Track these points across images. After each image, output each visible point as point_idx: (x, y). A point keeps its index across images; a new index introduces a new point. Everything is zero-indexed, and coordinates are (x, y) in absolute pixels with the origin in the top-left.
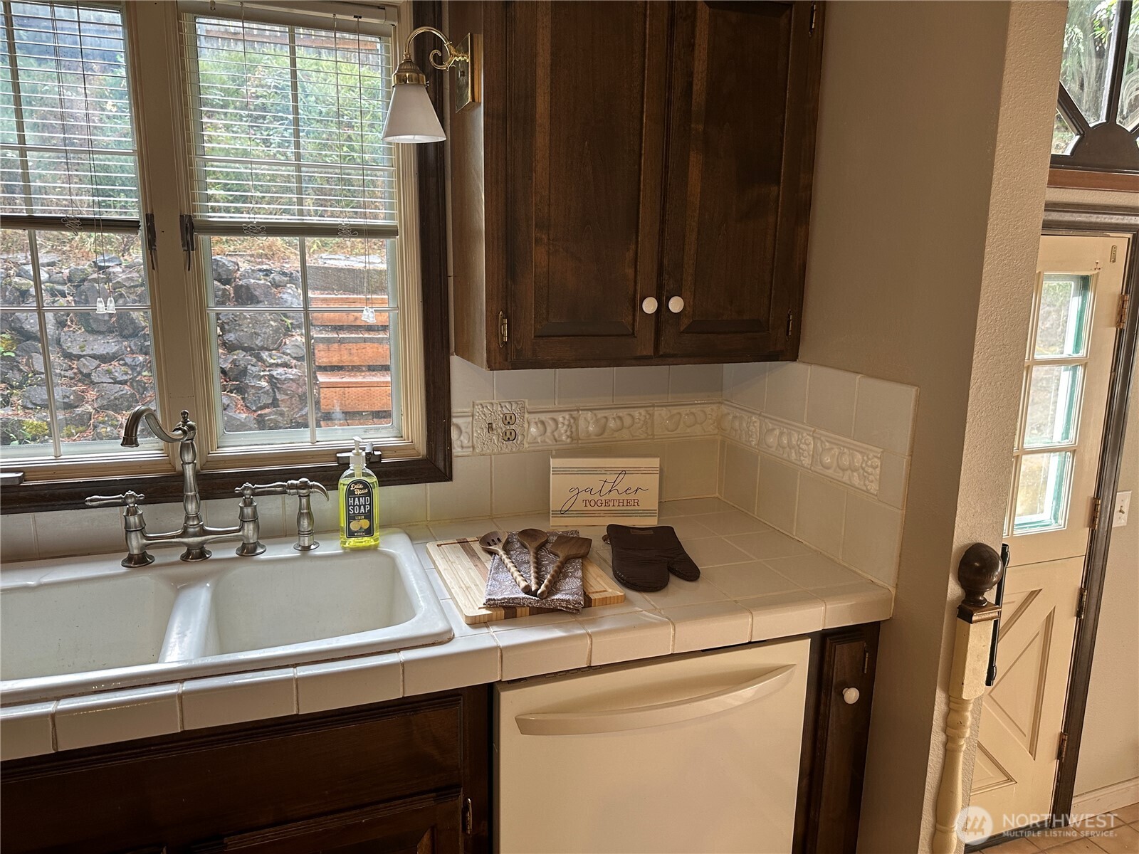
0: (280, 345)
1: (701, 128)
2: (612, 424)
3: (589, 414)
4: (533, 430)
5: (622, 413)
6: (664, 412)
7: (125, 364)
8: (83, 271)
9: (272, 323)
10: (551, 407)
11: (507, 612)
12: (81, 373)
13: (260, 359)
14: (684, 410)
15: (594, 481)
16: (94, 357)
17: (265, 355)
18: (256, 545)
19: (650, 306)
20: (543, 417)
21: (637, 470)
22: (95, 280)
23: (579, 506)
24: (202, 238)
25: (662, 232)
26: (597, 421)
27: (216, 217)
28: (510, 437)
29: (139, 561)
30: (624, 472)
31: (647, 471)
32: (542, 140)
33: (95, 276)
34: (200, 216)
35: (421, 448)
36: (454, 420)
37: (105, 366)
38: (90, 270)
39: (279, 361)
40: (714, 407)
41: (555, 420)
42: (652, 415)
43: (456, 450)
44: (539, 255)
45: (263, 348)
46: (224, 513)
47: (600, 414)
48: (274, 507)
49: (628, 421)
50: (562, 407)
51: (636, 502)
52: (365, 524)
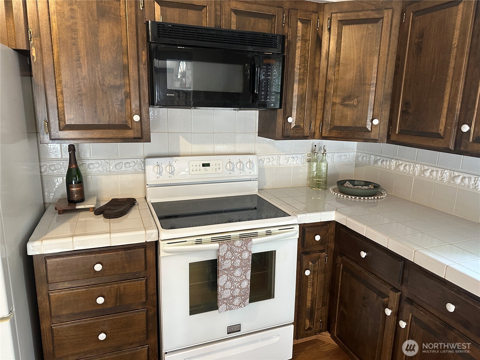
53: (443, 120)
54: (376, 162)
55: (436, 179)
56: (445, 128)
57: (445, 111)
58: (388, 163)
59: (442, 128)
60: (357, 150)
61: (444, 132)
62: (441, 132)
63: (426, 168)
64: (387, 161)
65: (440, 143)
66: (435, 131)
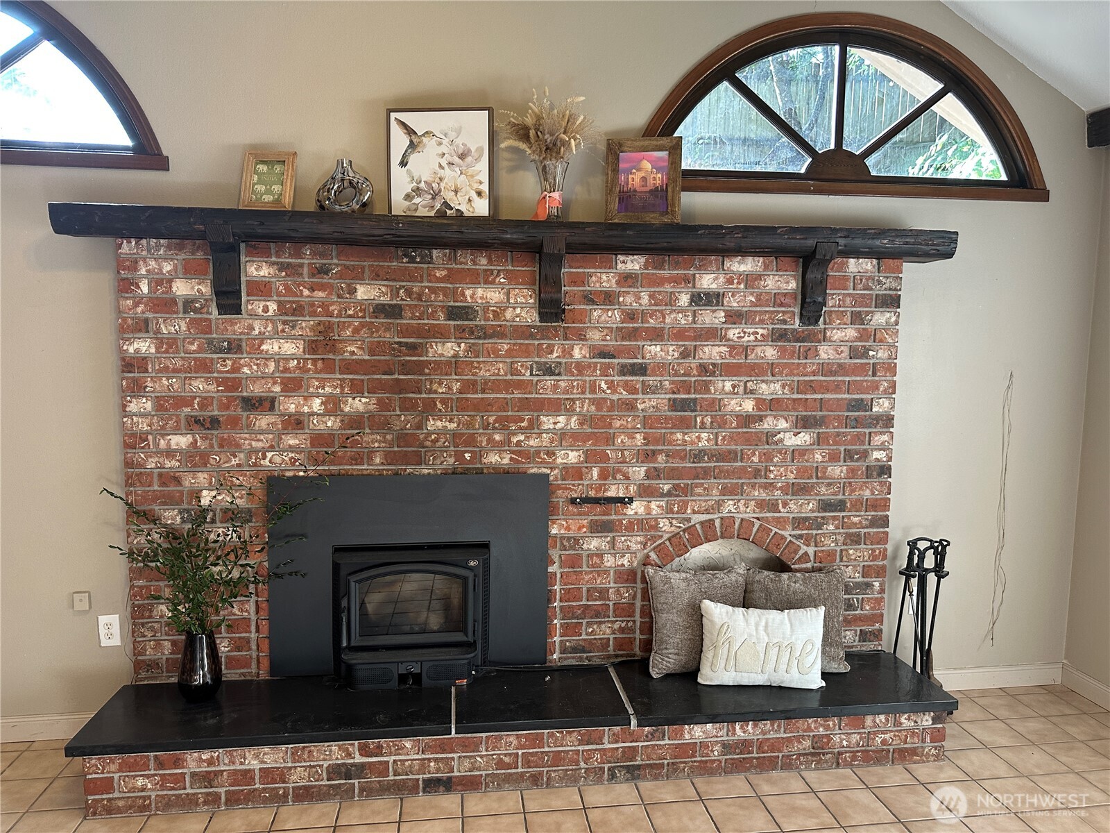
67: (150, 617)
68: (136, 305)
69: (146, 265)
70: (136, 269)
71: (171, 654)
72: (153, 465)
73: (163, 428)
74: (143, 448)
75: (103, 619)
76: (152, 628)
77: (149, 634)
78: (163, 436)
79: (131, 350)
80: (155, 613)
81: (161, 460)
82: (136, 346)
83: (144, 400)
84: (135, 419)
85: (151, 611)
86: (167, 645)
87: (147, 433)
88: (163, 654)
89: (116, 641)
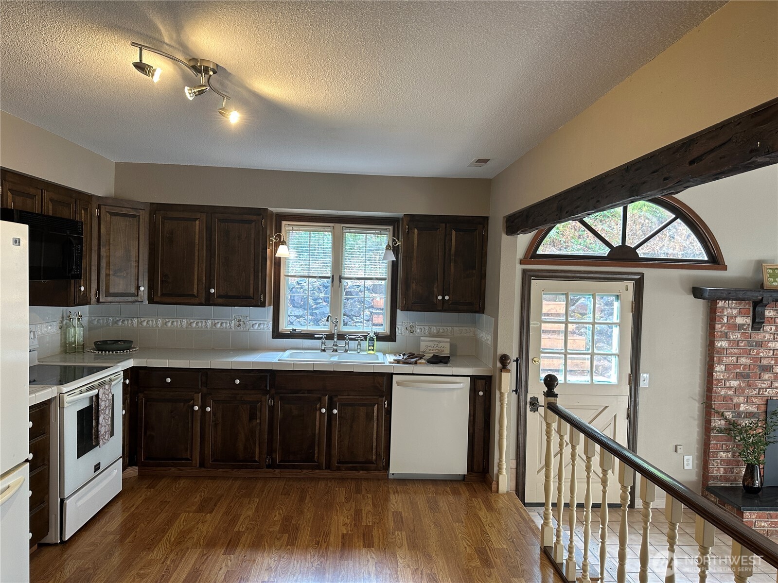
0: (360, 315)
1: (453, 257)
2: (441, 331)
3: (434, 327)
4: (418, 330)
5: (444, 328)
6: (457, 329)
7: (305, 319)
8: (293, 284)
9: (358, 306)
10: (423, 324)
11: (398, 362)
12: (290, 322)
13: (352, 320)
14: (463, 328)
15: (432, 344)
16: (295, 316)
17: (354, 318)
18: (348, 350)
19: (440, 298)
20: (421, 327)
21: (443, 342)
22: (297, 288)
23: (428, 351)
24: (343, 280)
25: (444, 281)
26: (437, 329)
27: (346, 276)
28: (412, 332)
29: (324, 350)
30: (440, 342)
31: (446, 342)
32: (415, 261)
33: (297, 286)
34: (343, 275)
35: (388, 333)
36: (397, 326)
37: (298, 320)
38: (295, 284)
39: (359, 321)
40: (473, 328)
41: (425, 328)
42: (453, 329)
43: (397, 334)
44: (414, 286)
45: (354, 316)
46: (342, 343)
47: (438, 327)
48: (353, 344)
49: (446, 330)
50: (427, 325)
51: (443, 350)
52: (372, 348)
53: (196, 286)
54: (116, 322)
55: (177, 327)
56: (198, 291)
57: (196, 281)
58: (130, 322)
59: (195, 291)
60: (89, 314)
61: (197, 293)
62: (195, 294)
63: (167, 320)
64: (128, 320)
65: (196, 300)
66: (190, 293)
67: (717, 457)
68: (722, 327)
69: (727, 311)
70: (723, 313)
71: (723, 473)
72: (723, 393)
73: (728, 377)
74: (720, 385)
75: (686, 457)
76: (717, 462)
77: (716, 464)
78: (728, 380)
79: (719, 345)
80: (718, 455)
81: (726, 391)
82: (720, 343)
83: (722, 366)
84: (718, 373)
85: (717, 455)
86: (722, 469)
87: (722, 379)
88: (720, 473)
89: (690, 467)
